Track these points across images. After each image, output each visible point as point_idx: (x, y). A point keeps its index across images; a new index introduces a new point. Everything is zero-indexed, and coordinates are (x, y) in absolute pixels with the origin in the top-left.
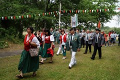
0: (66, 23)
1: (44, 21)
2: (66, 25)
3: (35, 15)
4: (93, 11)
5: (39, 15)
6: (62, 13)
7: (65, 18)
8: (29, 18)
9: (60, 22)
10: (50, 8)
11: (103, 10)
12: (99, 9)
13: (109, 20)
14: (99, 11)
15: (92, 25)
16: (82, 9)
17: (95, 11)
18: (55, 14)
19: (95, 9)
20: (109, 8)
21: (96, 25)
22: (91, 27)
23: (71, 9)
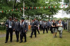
0: (28, 16)
1: (13, 14)
2: (28, 17)
3: (6, 11)
4: (46, 7)
5: (9, 10)
6: (25, 9)
7: (27, 12)
8: (2, 13)
9: (24, 15)
10: (17, 6)
11: (52, 7)
12: (50, 6)
13: (57, 13)
14: (50, 7)
15: (45, 16)
16: (38, 6)
17: (47, 7)
18: (21, 10)
19: (47, 6)
20: (56, 5)
21: (48, 16)
22: (45, 18)
23: (31, 6)
